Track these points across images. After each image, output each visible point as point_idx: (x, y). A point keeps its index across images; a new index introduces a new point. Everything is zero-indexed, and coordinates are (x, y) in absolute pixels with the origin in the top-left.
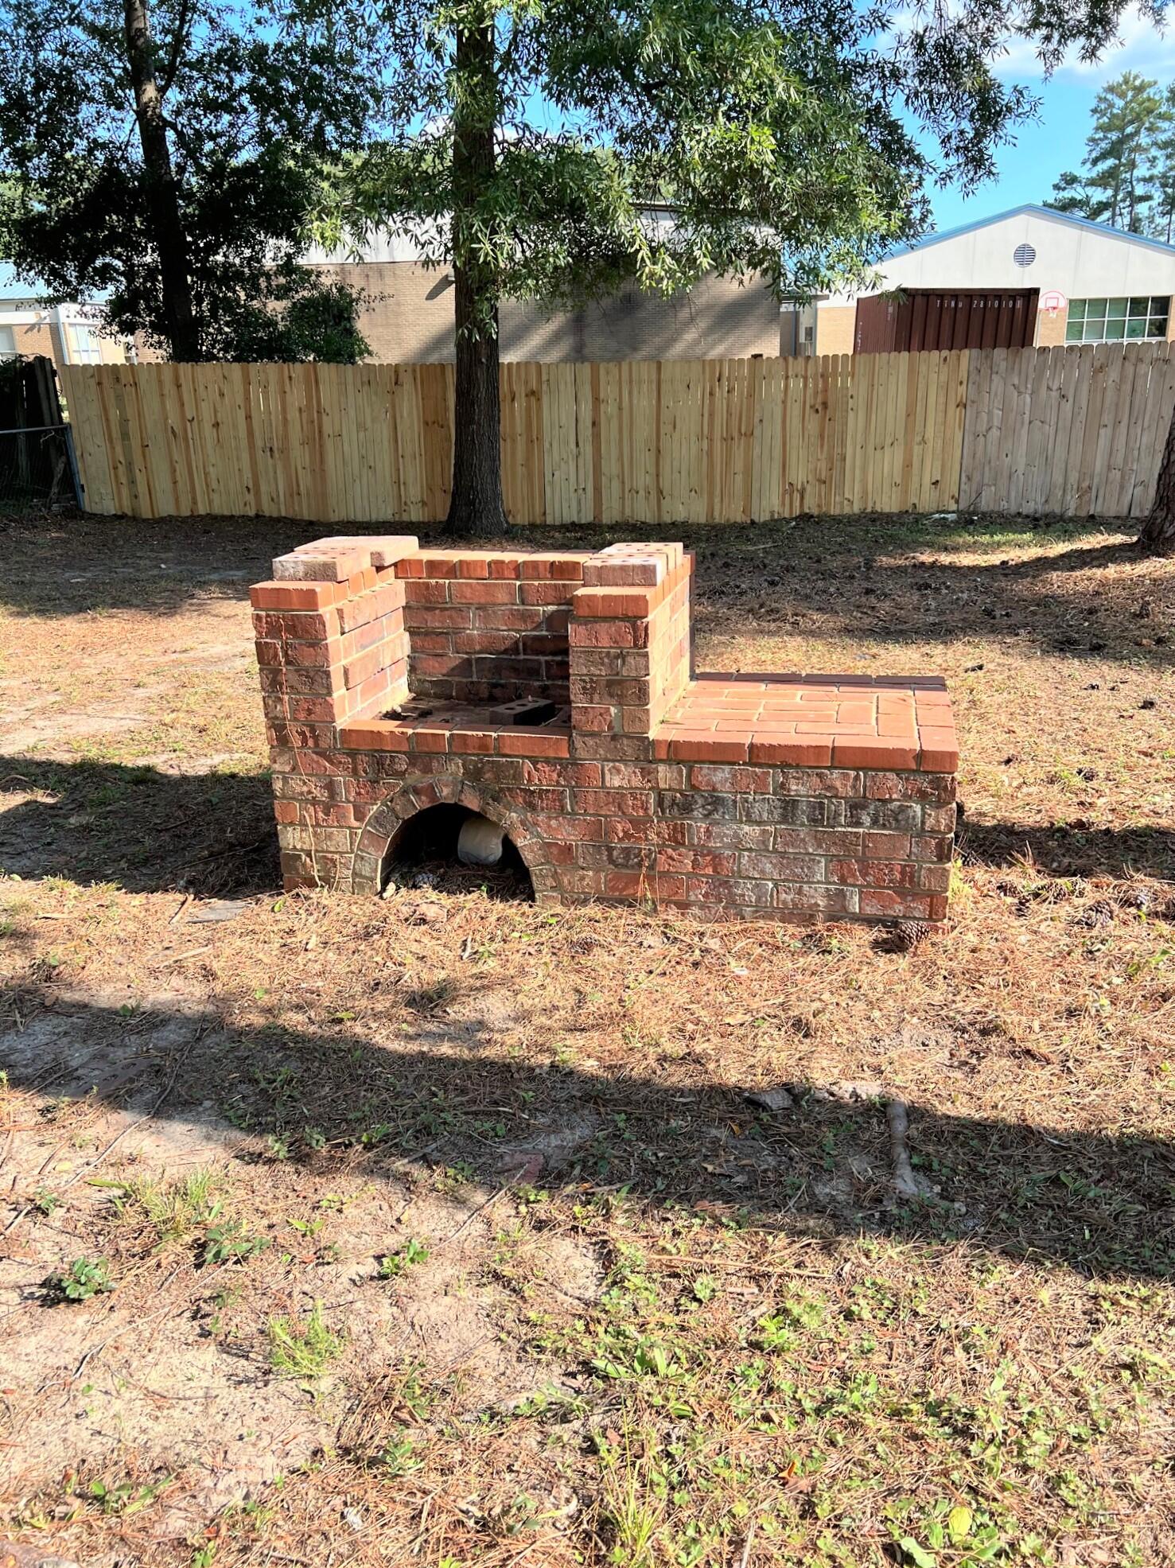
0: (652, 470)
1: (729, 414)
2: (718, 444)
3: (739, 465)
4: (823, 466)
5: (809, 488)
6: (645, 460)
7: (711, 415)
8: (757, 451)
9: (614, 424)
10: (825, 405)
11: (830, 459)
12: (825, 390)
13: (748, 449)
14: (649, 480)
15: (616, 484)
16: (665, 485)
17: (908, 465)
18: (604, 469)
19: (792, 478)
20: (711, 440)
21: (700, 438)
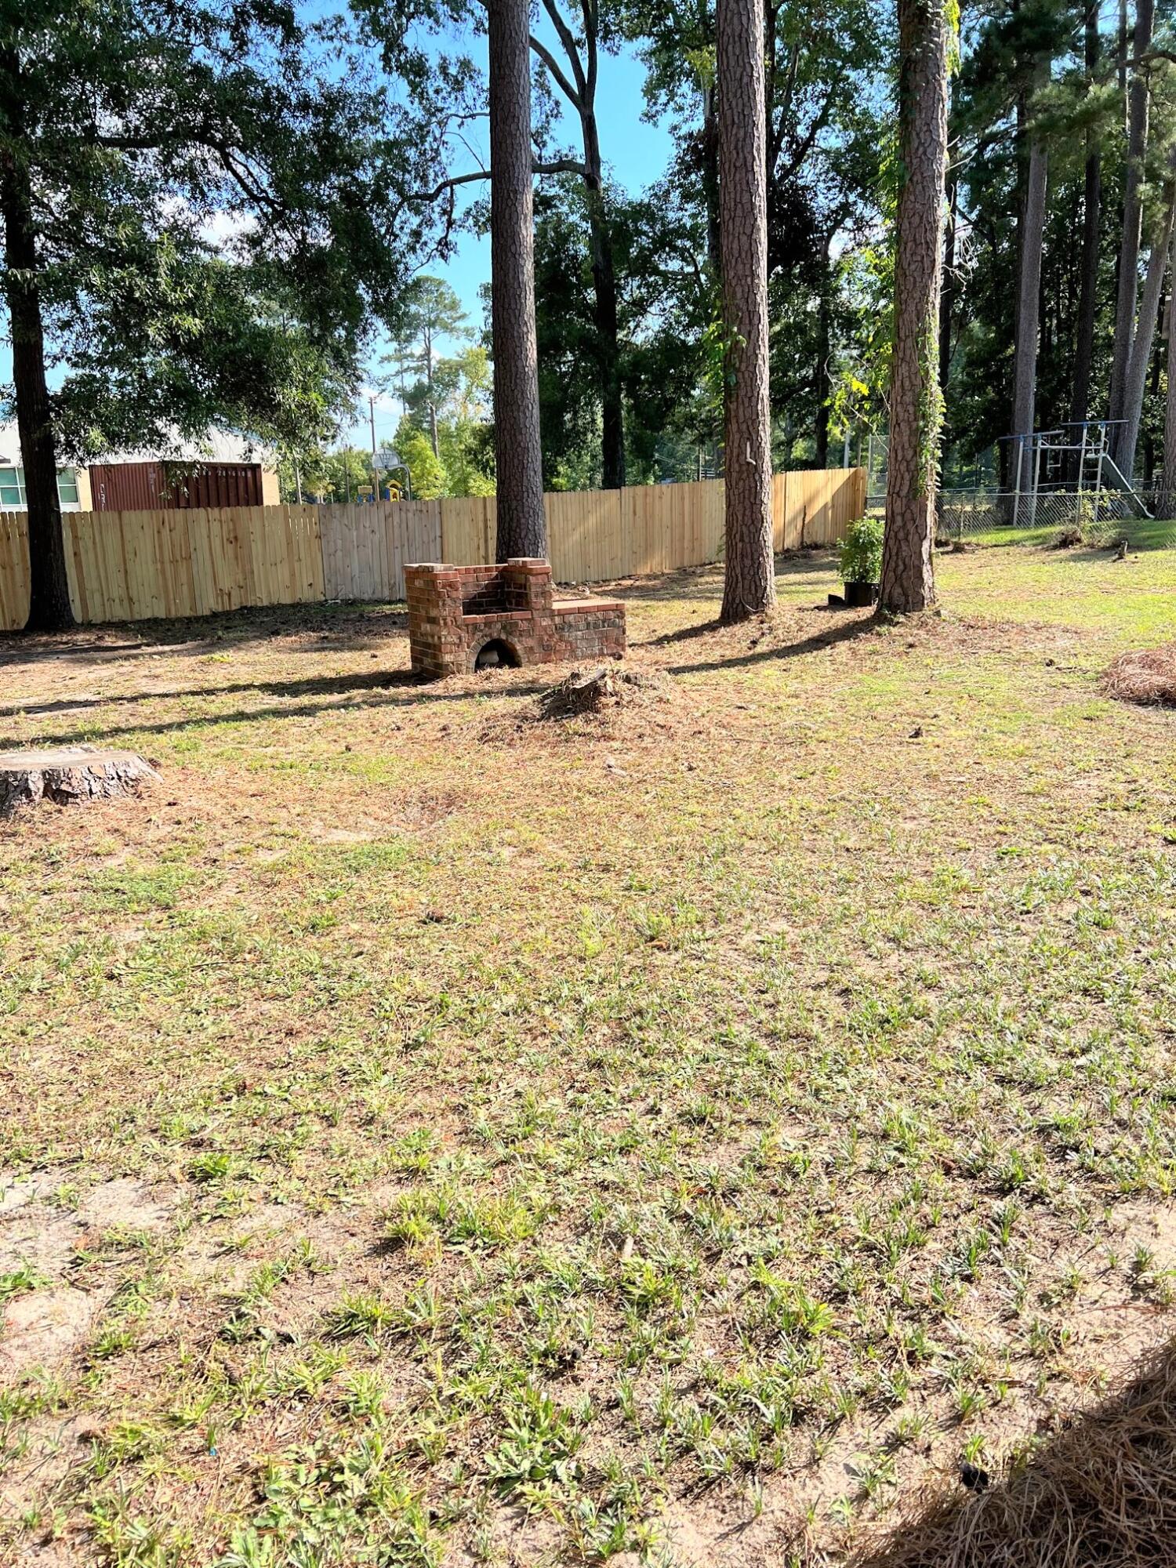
0: (123, 585)
1: (173, 545)
2: (168, 566)
3: (184, 578)
4: (240, 577)
5: (233, 593)
6: (117, 579)
7: (161, 546)
8: (195, 570)
9: (91, 555)
10: (236, 538)
11: (244, 572)
12: (235, 529)
13: (189, 569)
14: (122, 592)
15: (97, 596)
16: (134, 594)
17: (293, 575)
18: (88, 585)
19: (221, 586)
20: (162, 563)
21: (155, 562)
